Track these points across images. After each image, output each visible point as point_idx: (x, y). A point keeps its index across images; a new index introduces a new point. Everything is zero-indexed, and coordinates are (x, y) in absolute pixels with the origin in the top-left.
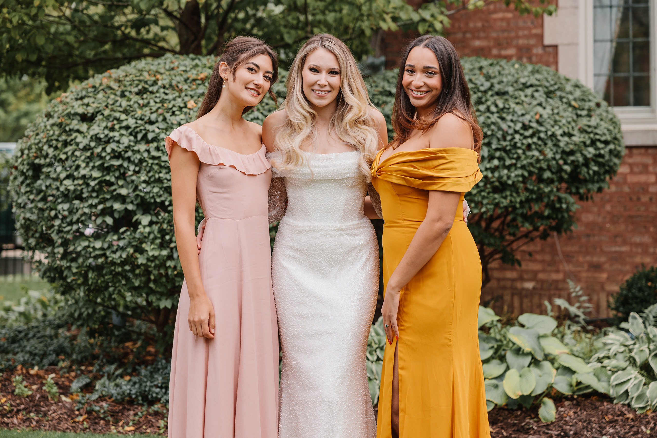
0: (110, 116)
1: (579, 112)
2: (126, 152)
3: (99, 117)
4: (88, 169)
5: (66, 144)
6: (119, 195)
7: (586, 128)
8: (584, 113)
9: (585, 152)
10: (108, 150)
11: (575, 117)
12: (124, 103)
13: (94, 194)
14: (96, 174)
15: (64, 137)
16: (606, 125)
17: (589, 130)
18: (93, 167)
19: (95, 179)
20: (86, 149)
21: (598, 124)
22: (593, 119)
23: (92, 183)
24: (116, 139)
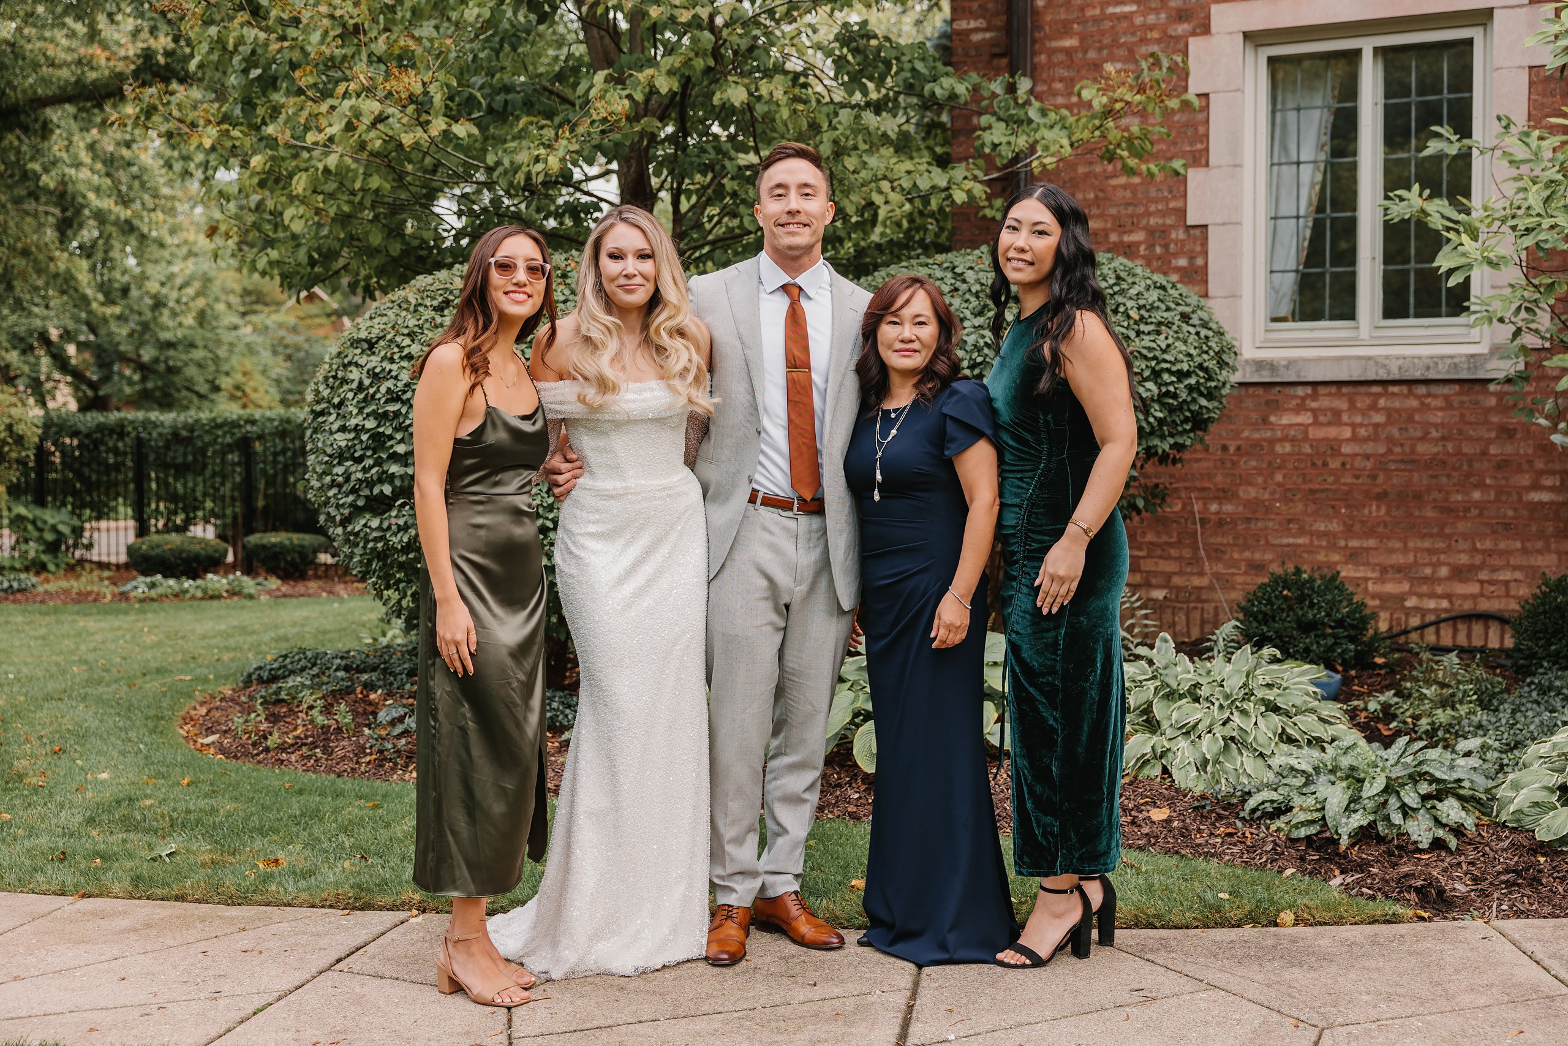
0: (391, 341)
1: (1143, 327)
2: (404, 392)
3: (382, 343)
4: (360, 418)
5: (345, 381)
6: (395, 453)
7: (1145, 352)
8: (1152, 327)
9: (1141, 390)
10: (383, 389)
11: (1132, 334)
12: (412, 322)
13: (369, 453)
14: (370, 424)
15: (340, 374)
16: (1183, 348)
17: (1150, 355)
18: (368, 415)
19: (369, 430)
20: (361, 387)
21: (1168, 346)
22: (1162, 337)
23: (364, 437)
24: (394, 374)
